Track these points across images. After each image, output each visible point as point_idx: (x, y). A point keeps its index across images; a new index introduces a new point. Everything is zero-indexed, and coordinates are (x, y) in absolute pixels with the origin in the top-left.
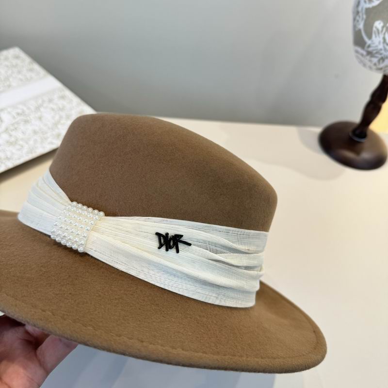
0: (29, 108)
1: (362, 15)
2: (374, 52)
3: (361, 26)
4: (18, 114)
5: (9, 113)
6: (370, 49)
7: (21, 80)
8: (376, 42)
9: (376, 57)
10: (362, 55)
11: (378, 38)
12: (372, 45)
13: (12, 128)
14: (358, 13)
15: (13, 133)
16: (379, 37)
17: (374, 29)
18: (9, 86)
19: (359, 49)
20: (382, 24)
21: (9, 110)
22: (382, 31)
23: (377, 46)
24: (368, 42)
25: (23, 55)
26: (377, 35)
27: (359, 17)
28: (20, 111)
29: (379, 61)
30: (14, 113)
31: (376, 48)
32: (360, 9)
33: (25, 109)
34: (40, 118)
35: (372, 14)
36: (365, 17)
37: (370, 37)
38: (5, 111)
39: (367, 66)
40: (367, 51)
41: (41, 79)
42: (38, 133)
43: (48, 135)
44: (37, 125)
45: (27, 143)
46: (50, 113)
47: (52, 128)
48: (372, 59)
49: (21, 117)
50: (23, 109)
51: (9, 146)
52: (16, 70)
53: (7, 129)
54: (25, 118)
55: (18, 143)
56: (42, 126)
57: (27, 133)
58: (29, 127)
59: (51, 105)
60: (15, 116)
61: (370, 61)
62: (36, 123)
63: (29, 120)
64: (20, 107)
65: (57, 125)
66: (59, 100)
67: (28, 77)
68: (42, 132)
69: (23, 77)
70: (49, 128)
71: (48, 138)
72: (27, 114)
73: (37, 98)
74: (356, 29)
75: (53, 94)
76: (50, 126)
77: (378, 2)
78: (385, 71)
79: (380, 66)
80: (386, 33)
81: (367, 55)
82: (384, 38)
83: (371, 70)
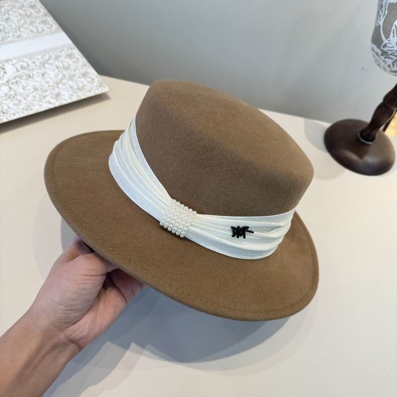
0: (34, 62)
1: (385, 10)
2: (390, 52)
3: (381, 23)
4: (22, 68)
5: (13, 65)
6: (385, 49)
7: (32, 31)
8: (393, 42)
9: (391, 58)
10: (377, 54)
12: (388, 45)
13: (13, 81)
14: (382, 6)
15: (13, 87)
17: (394, 27)
18: (18, 37)
19: (375, 47)
21: (14, 61)
23: (393, 47)
24: (385, 41)
27: (382, 11)
28: (25, 64)
29: (393, 63)
30: (18, 66)
31: (393, 49)
33: (30, 62)
34: (43, 75)
35: (393, 12)
36: (386, 12)
37: (387, 37)
38: (10, 63)
39: (382, 66)
40: (382, 50)
41: (52, 33)
42: (37, 90)
43: (47, 94)
44: (38, 81)
45: (25, 99)
46: (54, 71)
47: (52, 86)
48: (387, 60)
49: (24, 71)
50: (27, 63)
51: (6, 99)
52: (28, 20)
53: (8, 82)
54: (27, 73)
55: (16, 98)
56: (43, 82)
57: (27, 89)
58: (30, 82)
59: (56, 62)
60: (19, 69)
61: (384, 61)
62: (37, 79)
63: (32, 76)
64: (26, 60)
65: (58, 83)
66: (65, 58)
67: (40, 29)
68: (42, 89)
69: (35, 30)
70: (49, 86)
71: (46, 96)
72: (31, 68)
73: (44, 52)
74: (377, 25)
75: (61, 52)
76: (51, 84)
79: (394, 69)
81: (382, 55)
83: (385, 71)
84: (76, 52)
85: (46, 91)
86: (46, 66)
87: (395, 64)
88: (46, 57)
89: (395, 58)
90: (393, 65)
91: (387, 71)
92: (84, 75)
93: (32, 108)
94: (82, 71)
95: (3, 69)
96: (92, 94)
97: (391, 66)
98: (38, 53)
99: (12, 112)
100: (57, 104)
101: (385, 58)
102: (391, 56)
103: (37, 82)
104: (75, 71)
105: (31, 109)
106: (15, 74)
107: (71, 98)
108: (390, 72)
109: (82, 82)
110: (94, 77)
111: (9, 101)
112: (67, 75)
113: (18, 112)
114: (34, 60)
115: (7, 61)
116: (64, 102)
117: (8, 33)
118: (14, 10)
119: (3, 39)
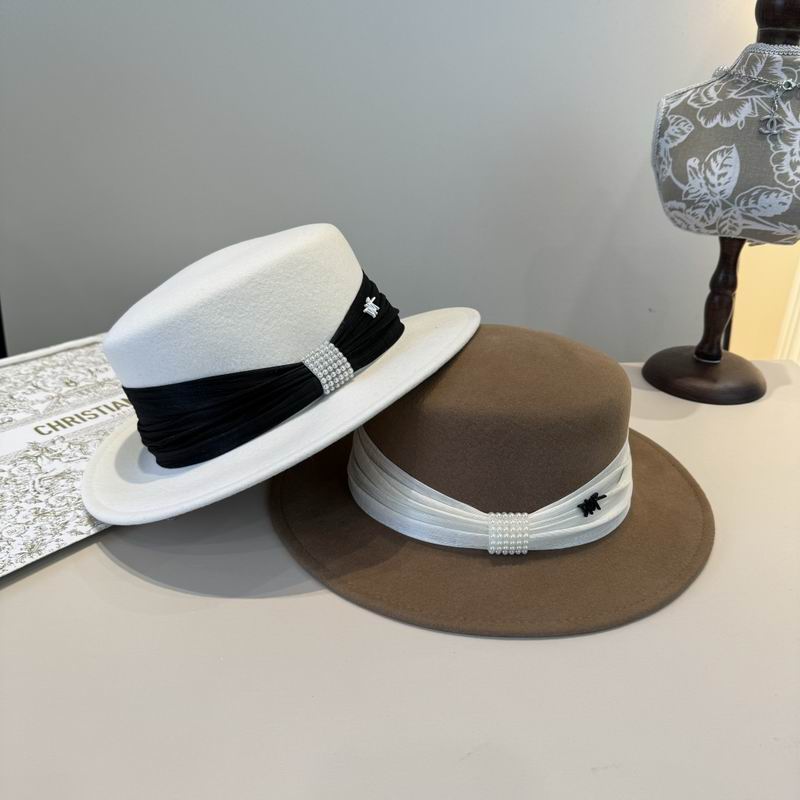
1: (668, 159)
2: (697, 199)
3: (669, 172)
6: (689, 198)
8: (695, 185)
9: (702, 207)
10: (681, 210)
11: (696, 179)
12: (690, 191)
14: (661, 159)
16: (699, 178)
17: (688, 169)
19: (674, 204)
20: (697, 161)
22: (700, 169)
23: (698, 191)
24: (685, 188)
26: (694, 176)
27: (664, 164)
29: (707, 212)
31: (698, 193)
32: (662, 153)
35: (679, 154)
36: (671, 160)
37: (685, 182)
39: (692, 227)
40: (685, 201)
48: (697, 211)
61: (693, 215)
74: (663, 181)
77: (685, 137)
78: (720, 230)
79: (711, 223)
80: (707, 171)
81: (688, 207)
82: (706, 178)
83: (699, 232)
87: (710, 213)
89: (707, 204)
90: (708, 215)
91: (703, 230)
97: (706, 217)
101: (694, 209)
102: (700, 204)
108: (706, 231)
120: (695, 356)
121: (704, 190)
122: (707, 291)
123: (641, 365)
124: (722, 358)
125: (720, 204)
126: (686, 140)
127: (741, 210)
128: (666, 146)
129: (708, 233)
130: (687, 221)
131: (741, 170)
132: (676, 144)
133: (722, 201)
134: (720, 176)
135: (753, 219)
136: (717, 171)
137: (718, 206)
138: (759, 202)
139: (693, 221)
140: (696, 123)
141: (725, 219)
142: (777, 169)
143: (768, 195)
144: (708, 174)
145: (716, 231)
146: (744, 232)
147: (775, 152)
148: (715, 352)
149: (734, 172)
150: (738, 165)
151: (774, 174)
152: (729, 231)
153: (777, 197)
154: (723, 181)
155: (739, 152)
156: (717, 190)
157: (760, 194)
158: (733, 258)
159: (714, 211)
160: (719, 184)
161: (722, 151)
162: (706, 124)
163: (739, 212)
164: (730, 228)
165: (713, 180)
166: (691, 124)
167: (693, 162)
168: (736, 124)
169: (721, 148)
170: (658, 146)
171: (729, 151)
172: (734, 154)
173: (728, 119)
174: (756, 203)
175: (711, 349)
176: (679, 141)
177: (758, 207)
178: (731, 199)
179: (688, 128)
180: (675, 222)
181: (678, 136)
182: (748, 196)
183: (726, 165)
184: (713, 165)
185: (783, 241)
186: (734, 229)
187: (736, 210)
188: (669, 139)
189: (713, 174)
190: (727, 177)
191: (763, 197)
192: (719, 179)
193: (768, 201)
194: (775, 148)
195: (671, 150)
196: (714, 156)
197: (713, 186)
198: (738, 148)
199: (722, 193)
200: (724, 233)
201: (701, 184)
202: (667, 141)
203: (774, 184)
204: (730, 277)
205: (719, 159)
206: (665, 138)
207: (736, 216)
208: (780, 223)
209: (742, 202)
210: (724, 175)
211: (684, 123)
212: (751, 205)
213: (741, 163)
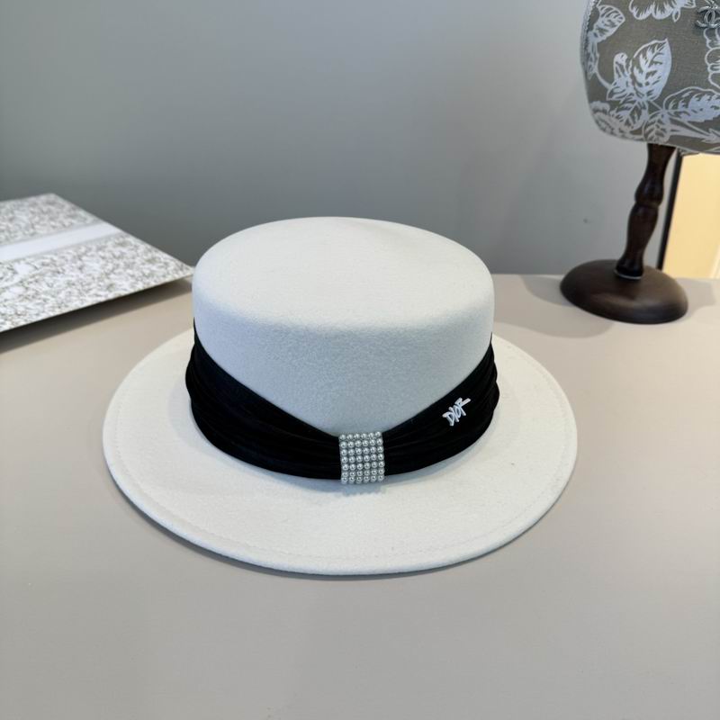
0: (63, 257)
1: (595, 54)
2: (622, 100)
3: (595, 70)
4: (43, 264)
5: (28, 263)
6: (614, 98)
7: (54, 227)
8: (621, 84)
9: (627, 109)
10: (604, 112)
11: (623, 76)
12: (615, 91)
13: (30, 280)
14: (588, 55)
15: (32, 286)
16: (625, 76)
17: (615, 65)
18: (33, 235)
19: (598, 104)
20: (625, 57)
21: (28, 260)
22: (627, 66)
23: (624, 91)
24: (610, 87)
25: (60, 201)
26: (621, 73)
27: (591, 60)
28: (47, 261)
29: (632, 115)
30: (36, 264)
31: (624, 93)
32: (590, 49)
33: (55, 258)
34: (81, 269)
35: (607, 49)
36: (598, 55)
37: (611, 80)
38: (22, 262)
39: (616, 131)
40: (609, 102)
41: (87, 225)
42: (73, 284)
43: (91, 287)
44: (74, 275)
45: (53, 296)
46: (98, 262)
47: (98, 278)
48: (622, 113)
49: (48, 268)
50: (52, 259)
51: (22, 301)
52: (47, 217)
53: (21, 282)
54: (54, 268)
55: (38, 297)
56: (82, 276)
57: (55, 286)
58: (59, 278)
59: (101, 253)
60: (38, 266)
61: (618, 117)
62: (73, 274)
63: (61, 271)
64: (49, 256)
65: (107, 274)
66: (114, 247)
67: (67, 224)
68: (81, 284)
69: (58, 225)
70: (93, 279)
71: (90, 289)
72: (58, 264)
73: (78, 246)
74: (590, 78)
75: (106, 242)
76: (96, 276)
77: (614, 29)
78: (646, 135)
79: (636, 127)
80: (635, 69)
81: (612, 109)
82: (633, 77)
83: (624, 137)
84: (132, 240)
85: (89, 284)
86: (84, 258)
87: (636, 115)
88: (83, 250)
89: (633, 106)
90: (633, 118)
91: (628, 135)
92: (152, 261)
93: (69, 304)
94: (145, 257)
95: (12, 269)
96: (169, 279)
97: (631, 121)
98: (67, 248)
99: (33, 312)
100: (111, 296)
101: (617, 111)
102: (626, 105)
103: (72, 276)
104: (133, 258)
105: (66, 306)
106: (33, 273)
107: (133, 287)
108: (631, 136)
109: (149, 269)
110: (168, 261)
111: (26, 303)
112: (122, 264)
113: (43, 312)
114: (62, 255)
115: (18, 261)
116: (123, 293)
117: (16, 232)
118: (21, 208)
119: (7, 239)
120: (616, 271)
121: (630, 90)
122: (632, 202)
123: (560, 278)
124: (644, 275)
125: (647, 106)
126: (615, 33)
127: (669, 113)
128: (595, 41)
129: (633, 139)
130: (611, 124)
131: (672, 69)
132: (604, 38)
133: (649, 102)
134: (648, 75)
135: (682, 125)
136: (646, 69)
137: (644, 108)
138: (690, 105)
139: (617, 125)
140: (628, 15)
141: (653, 123)
142: (712, 68)
143: (700, 97)
144: (636, 71)
145: (642, 136)
146: (672, 138)
147: (711, 49)
148: (636, 267)
149: (664, 71)
150: (670, 62)
151: (708, 73)
152: (655, 137)
153: (709, 100)
154: (651, 79)
155: (671, 48)
156: (644, 90)
157: (691, 95)
158: (660, 168)
159: (639, 114)
160: (647, 84)
161: (653, 46)
162: (638, 15)
163: (667, 116)
164: (658, 134)
165: (641, 78)
166: (622, 15)
167: (620, 58)
168: (671, 16)
169: (653, 42)
170: (587, 40)
171: (660, 46)
172: (667, 49)
173: (663, 9)
174: (686, 106)
175: (632, 264)
176: (608, 34)
177: (688, 110)
178: (659, 101)
179: (619, 20)
180: (599, 125)
181: (607, 28)
182: (679, 98)
183: (656, 63)
184: (642, 61)
185: (713, 150)
186: (662, 135)
187: (664, 114)
188: (597, 32)
189: (641, 71)
190: (656, 75)
191: (694, 99)
192: (647, 77)
193: (699, 104)
194: (712, 45)
195: (598, 44)
196: (644, 52)
197: (640, 85)
198: (670, 44)
199: (649, 93)
200: (651, 139)
201: (627, 83)
202: (595, 35)
203: (708, 85)
204: (657, 188)
205: (649, 55)
206: (594, 31)
207: (663, 120)
208: (711, 130)
209: (671, 105)
210: (653, 73)
211: (614, 14)
212: (680, 108)
213: (674, 60)
